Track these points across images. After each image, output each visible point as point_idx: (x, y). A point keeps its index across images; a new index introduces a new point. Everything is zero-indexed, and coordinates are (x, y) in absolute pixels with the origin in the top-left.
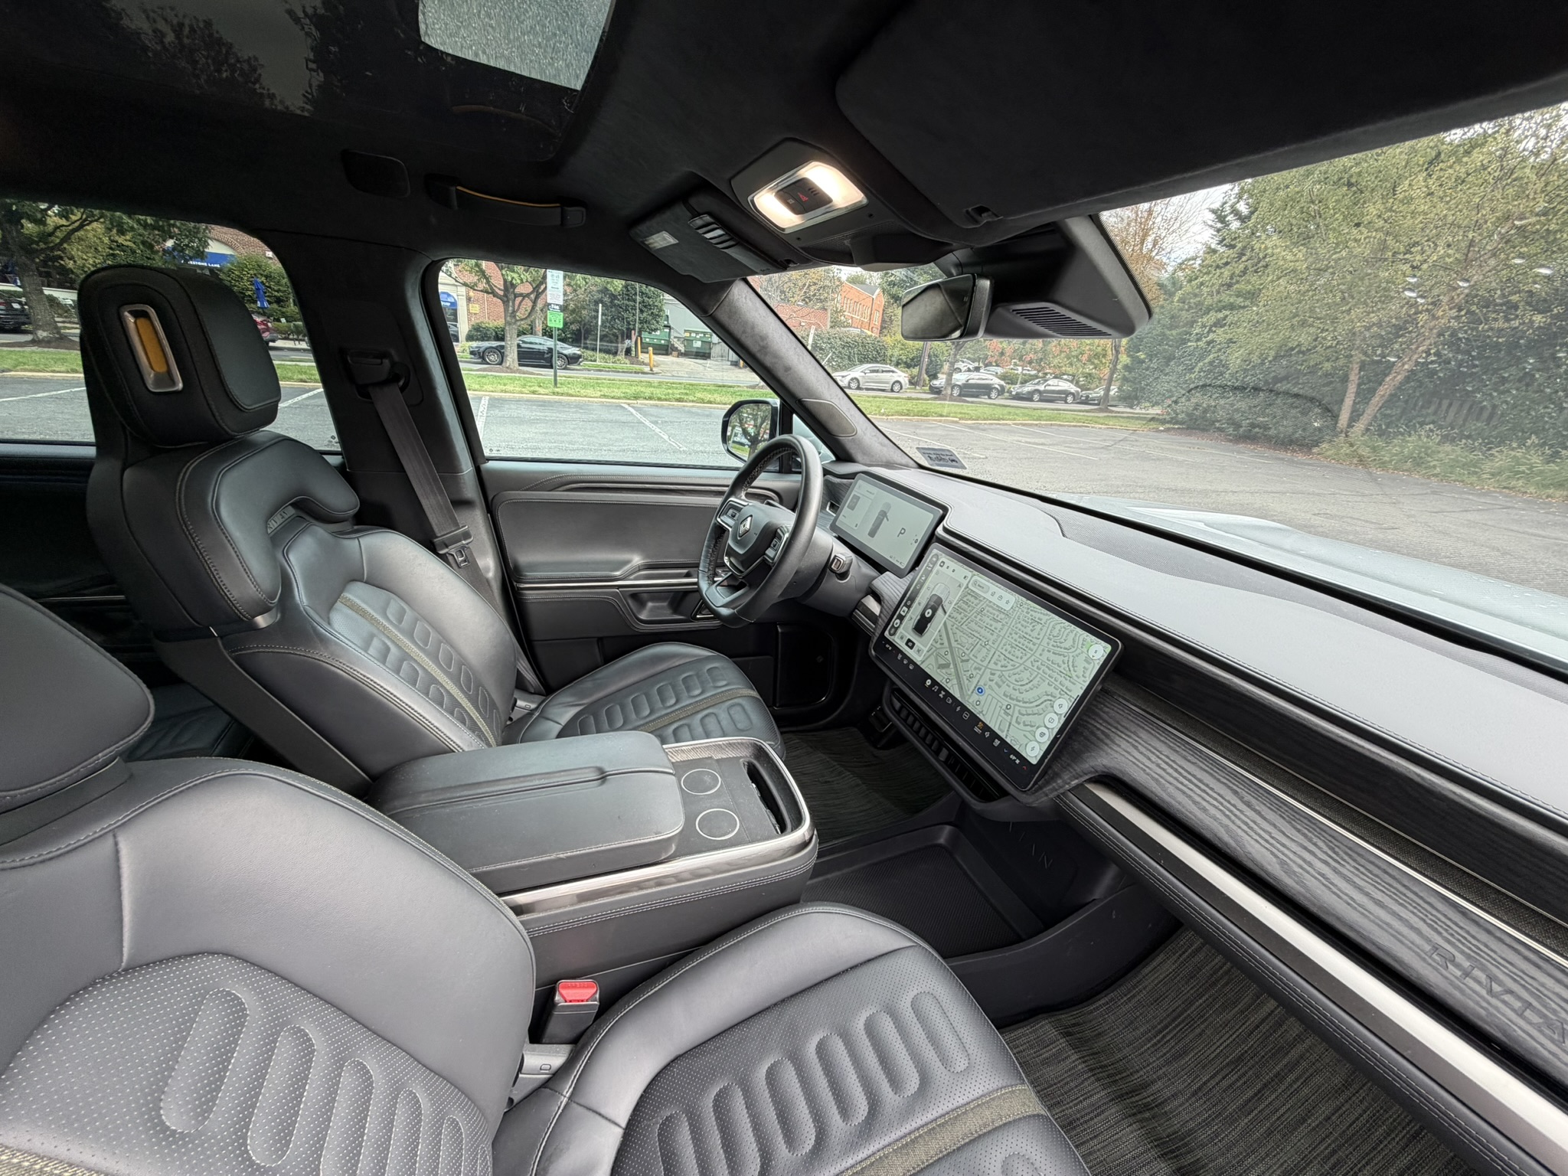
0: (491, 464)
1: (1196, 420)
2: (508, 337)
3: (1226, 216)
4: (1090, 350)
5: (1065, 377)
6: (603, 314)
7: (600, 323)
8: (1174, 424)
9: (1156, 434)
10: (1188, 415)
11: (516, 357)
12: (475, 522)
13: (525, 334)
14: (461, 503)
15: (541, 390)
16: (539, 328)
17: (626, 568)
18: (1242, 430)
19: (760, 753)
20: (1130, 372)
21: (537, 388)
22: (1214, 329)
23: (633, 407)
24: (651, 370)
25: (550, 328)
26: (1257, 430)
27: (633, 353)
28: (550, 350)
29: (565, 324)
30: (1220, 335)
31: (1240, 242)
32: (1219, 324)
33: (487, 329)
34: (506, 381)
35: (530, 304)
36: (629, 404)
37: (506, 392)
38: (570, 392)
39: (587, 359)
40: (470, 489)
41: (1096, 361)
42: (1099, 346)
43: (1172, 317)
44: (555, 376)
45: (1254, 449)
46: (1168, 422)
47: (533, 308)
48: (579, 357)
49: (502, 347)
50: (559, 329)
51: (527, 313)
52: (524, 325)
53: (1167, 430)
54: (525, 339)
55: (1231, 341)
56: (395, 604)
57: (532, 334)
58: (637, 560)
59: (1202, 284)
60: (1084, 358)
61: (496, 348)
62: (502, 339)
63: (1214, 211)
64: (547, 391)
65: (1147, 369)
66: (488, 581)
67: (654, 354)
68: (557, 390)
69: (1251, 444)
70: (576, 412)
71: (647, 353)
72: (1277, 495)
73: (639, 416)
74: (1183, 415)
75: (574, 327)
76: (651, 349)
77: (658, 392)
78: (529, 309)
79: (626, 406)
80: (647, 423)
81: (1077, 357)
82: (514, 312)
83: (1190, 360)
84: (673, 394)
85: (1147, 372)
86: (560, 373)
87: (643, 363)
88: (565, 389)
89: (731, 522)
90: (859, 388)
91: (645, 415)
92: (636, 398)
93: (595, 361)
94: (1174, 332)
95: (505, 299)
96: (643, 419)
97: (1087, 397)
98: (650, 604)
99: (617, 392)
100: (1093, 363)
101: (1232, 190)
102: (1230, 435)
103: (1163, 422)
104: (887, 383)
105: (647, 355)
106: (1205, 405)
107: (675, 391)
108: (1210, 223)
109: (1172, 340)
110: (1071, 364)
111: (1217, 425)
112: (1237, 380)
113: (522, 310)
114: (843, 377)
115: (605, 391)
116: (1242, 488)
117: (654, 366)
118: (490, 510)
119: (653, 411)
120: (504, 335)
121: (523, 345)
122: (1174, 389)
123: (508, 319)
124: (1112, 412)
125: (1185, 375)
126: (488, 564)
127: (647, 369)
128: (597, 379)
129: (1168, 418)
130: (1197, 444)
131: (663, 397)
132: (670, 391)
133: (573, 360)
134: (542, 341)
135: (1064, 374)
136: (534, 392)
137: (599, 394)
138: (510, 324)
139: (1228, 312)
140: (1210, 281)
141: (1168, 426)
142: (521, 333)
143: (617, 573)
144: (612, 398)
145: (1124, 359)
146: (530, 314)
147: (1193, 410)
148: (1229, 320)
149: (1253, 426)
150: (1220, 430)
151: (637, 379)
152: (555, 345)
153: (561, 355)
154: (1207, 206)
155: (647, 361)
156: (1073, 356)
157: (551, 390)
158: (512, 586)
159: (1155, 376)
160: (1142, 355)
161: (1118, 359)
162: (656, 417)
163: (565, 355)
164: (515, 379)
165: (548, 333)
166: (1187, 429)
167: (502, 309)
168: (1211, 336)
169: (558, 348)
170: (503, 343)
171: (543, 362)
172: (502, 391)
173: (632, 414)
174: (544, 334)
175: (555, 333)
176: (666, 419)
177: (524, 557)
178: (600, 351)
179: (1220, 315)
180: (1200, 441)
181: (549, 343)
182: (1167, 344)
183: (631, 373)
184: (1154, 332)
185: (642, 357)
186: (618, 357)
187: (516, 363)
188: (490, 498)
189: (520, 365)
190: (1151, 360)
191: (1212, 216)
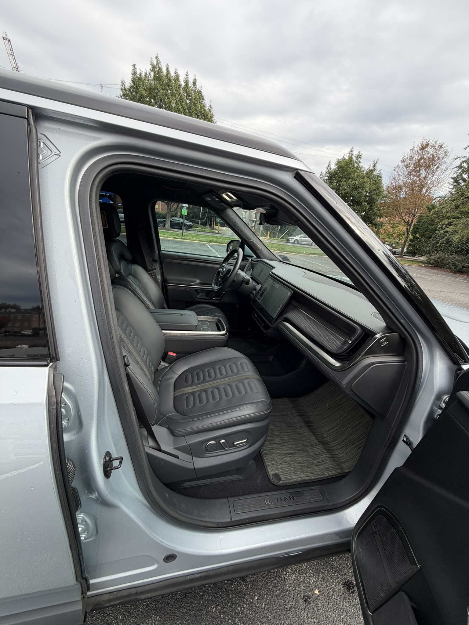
0: (163, 252)
1: (439, 263)
2: (167, 218)
3: (459, 180)
4: (398, 232)
5: (387, 243)
6: (202, 210)
7: (201, 214)
8: (429, 264)
9: (421, 268)
10: (435, 261)
11: (169, 225)
12: (157, 266)
13: (173, 217)
14: (155, 261)
15: (177, 237)
16: (179, 215)
17: (195, 283)
18: (458, 268)
19: (219, 321)
20: (412, 242)
21: (176, 236)
22: (448, 226)
23: (209, 245)
24: (218, 232)
25: (183, 215)
26: (465, 269)
27: (212, 225)
28: (182, 223)
29: (188, 213)
30: (450, 229)
31: (461, 191)
32: (450, 224)
33: (160, 214)
34: (165, 233)
35: (176, 206)
36: (208, 244)
37: (165, 237)
38: (187, 238)
39: (195, 227)
40: (157, 258)
41: (400, 237)
42: (402, 231)
43: (432, 221)
44: (183, 232)
45: (463, 276)
46: (426, 263)
47: (177, 207)
48: (192, 226)
49: (165, 221)
50: (185, 215)
51: (175, 209)
52: (173, 213)
53: (425, 267)
54: (173, 219)
55: (455, 231)
56: (138, 282)
57: (176, 217)
58: (198, 281)
59: (443, 207)
60: (395, 235)
61: (163, 221)
62: (165, 218)
63: (453, 178)
64: (179, 237)
65: (420, 241)
66: (159, 282)
67: (220, 226)
68: (183, 237)
69: (462, 274)
70: (189, 246)
71: (218, 226)
72: (464, 294)
73: (211, 248)
74: (433, 261)
75: (191, 215)
76: (219, 224)
77: (219, 240)
78: (176, 207)
79: (207, 245)
80: (214, 251)
81: (392, 235)
82: (170, 208)
83: (439, 238)
84: (225, 241)
85: (420, 243)
86: (184, 231)
87: (216, 229)
88: (186, 237)
89: (221, 270)
90: (298, 244)
91: (213, 248)
92: (211, 242)
93: (198, 228)
94: (432, 227)
95: (168, 204)
96: (212, 250)
97: (395, 251)
98: (200, 294)
99: (204, 239)
100: (399, 238)
101: (458, 171)
102: (453, 270)
103: (424, 263)
104: (310, 242)
105: (217, 227)
106: (443, 257)
107: (226, 240)
108: (452, 183)
109: (431, 230)
110: (389, 238)
111: (448, 266)
112: (459, 248)
113: (173, 208)
114: (292, 239)
115: (200, 239)
116: (449, 291)
117: (220, 231)
118: (161, 264)
119: (217, 247)
120: (166, 217)
121: (173, 221)
122: (431, 250)
123: (168, 211)
124: (405, 258)
125: (436, 244)
126: (159, 277)
127: (217, 232)
128: (198, 234)
129: (426, 262)
130: (437, 273)
131: (221, 242)
132: (224, 240)
133: (190, 227)
134: (179, 219)
135: (386, 242)
136: (175, 238)
137: (198, 239)
138: (169, 213)
139: (454, 220)
140: (446, 207)
141: (426, 265)
142: (172, 216)
143: (192, 284)
144: (202, 241)
145: (411, 237)
146: (176, 209)
147: (438, 259)
148: (454, 223)
149: (463, 267)
150: (448, 268)
151: (213, 235)
152: (184, 221)
153: (185, 225)
154: (451, 176)
155: (217, 229)
156: (390, 235)
157: (181, 237)
158: (164, 284)
159: (423, 244)
160: (418, 235)
161: (408, 237)
162: (217, 249)
163: (187, 225)
164: (168, 232)
165: (182, 216)
166: (435, 266)
167: (166, 207)
168: (447, 229)
169: (185, 222)
170: (165, 220)
171: (179, 227)
172: (163, 237)
173: (209, 248)
174: (180, 217)
175: (184, 217)
176: (221, 250)
177: (168, 277)
178: (201, 224)
179: (450, 221)
180: (438, 272)
181: (182, 220)
182: (429, 232)
183: (211, 233)
184: (424, 226)
185: (215, 227)
186: (206, 227)
187: (169, 226)
188: (162, 260)
189: (171, 228)
190: (422, 238)
191: (453, 180)
